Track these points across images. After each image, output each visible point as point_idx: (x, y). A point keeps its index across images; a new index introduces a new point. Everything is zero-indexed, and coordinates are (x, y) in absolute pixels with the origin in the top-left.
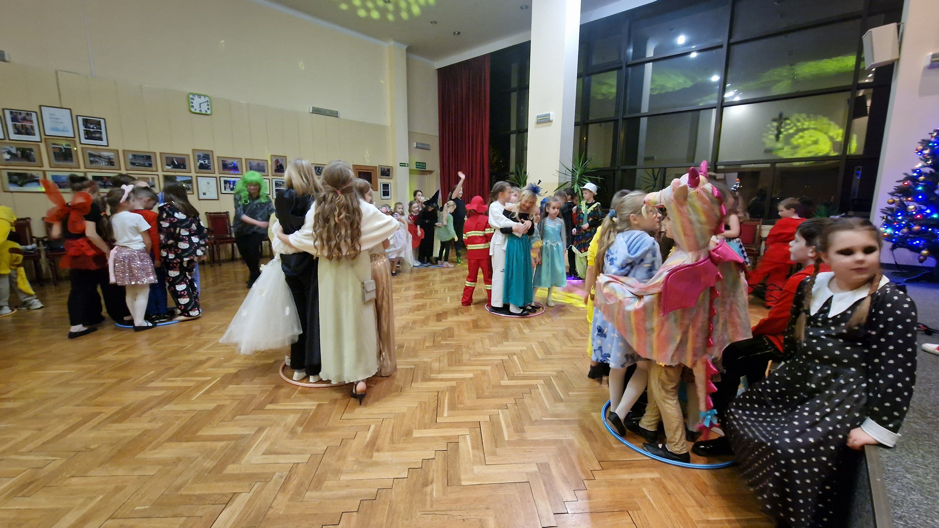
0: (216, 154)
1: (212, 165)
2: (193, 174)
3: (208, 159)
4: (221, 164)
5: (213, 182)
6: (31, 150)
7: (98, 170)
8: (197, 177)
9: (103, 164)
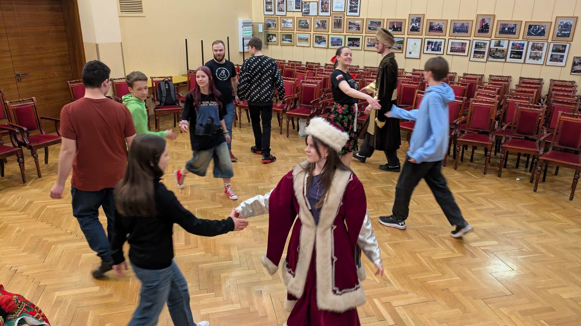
0: (427, 18)
1: (421, 27)
2: (406, 36)
3: (420, 22)
4: (429, 26)
5: (419, 42)
6: (326, 21)
7: (352, 34)
8: (408, 38)
9: (354, 29)
